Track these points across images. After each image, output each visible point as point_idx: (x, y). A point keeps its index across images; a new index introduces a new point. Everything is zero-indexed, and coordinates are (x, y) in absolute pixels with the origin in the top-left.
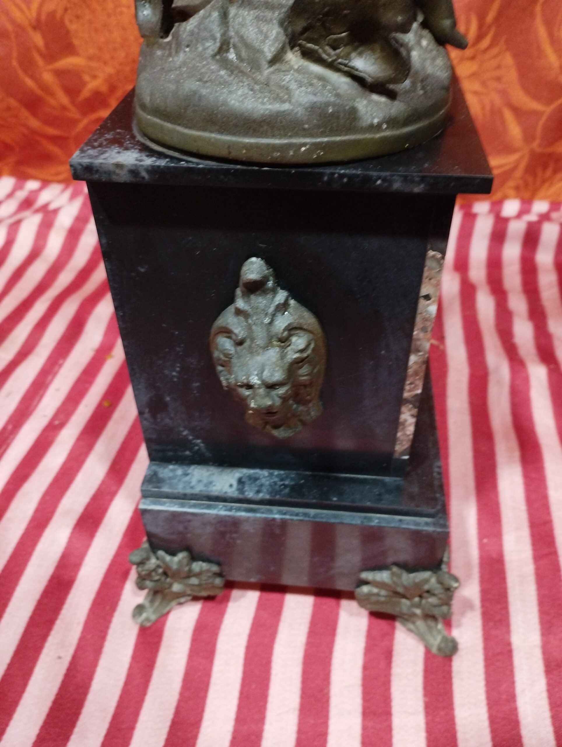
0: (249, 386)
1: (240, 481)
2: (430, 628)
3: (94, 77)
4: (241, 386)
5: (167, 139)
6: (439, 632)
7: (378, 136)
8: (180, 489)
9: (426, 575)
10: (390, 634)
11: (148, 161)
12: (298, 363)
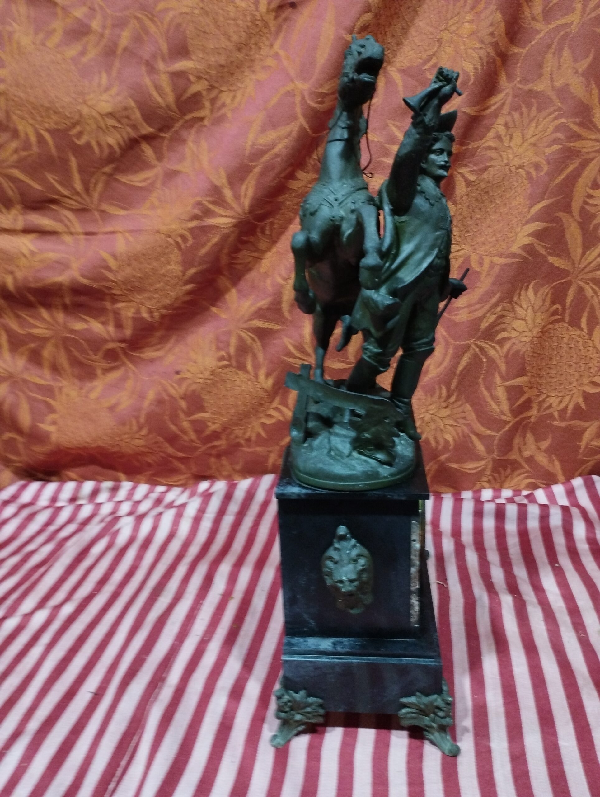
0: (341, 582)
1: (334, 644)
2: (442, 738)
3: (214, 423)
4: (337, 582)
5: (310, 483)
6: (448, 740)
7: (387, 480)
8: (303, 648)
9: (435, 696)
10: (421, 747)
11: (304, 491)
12: (362, 571)
